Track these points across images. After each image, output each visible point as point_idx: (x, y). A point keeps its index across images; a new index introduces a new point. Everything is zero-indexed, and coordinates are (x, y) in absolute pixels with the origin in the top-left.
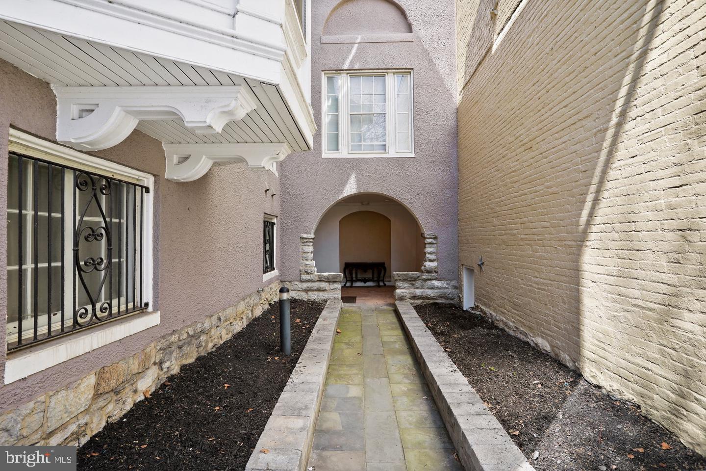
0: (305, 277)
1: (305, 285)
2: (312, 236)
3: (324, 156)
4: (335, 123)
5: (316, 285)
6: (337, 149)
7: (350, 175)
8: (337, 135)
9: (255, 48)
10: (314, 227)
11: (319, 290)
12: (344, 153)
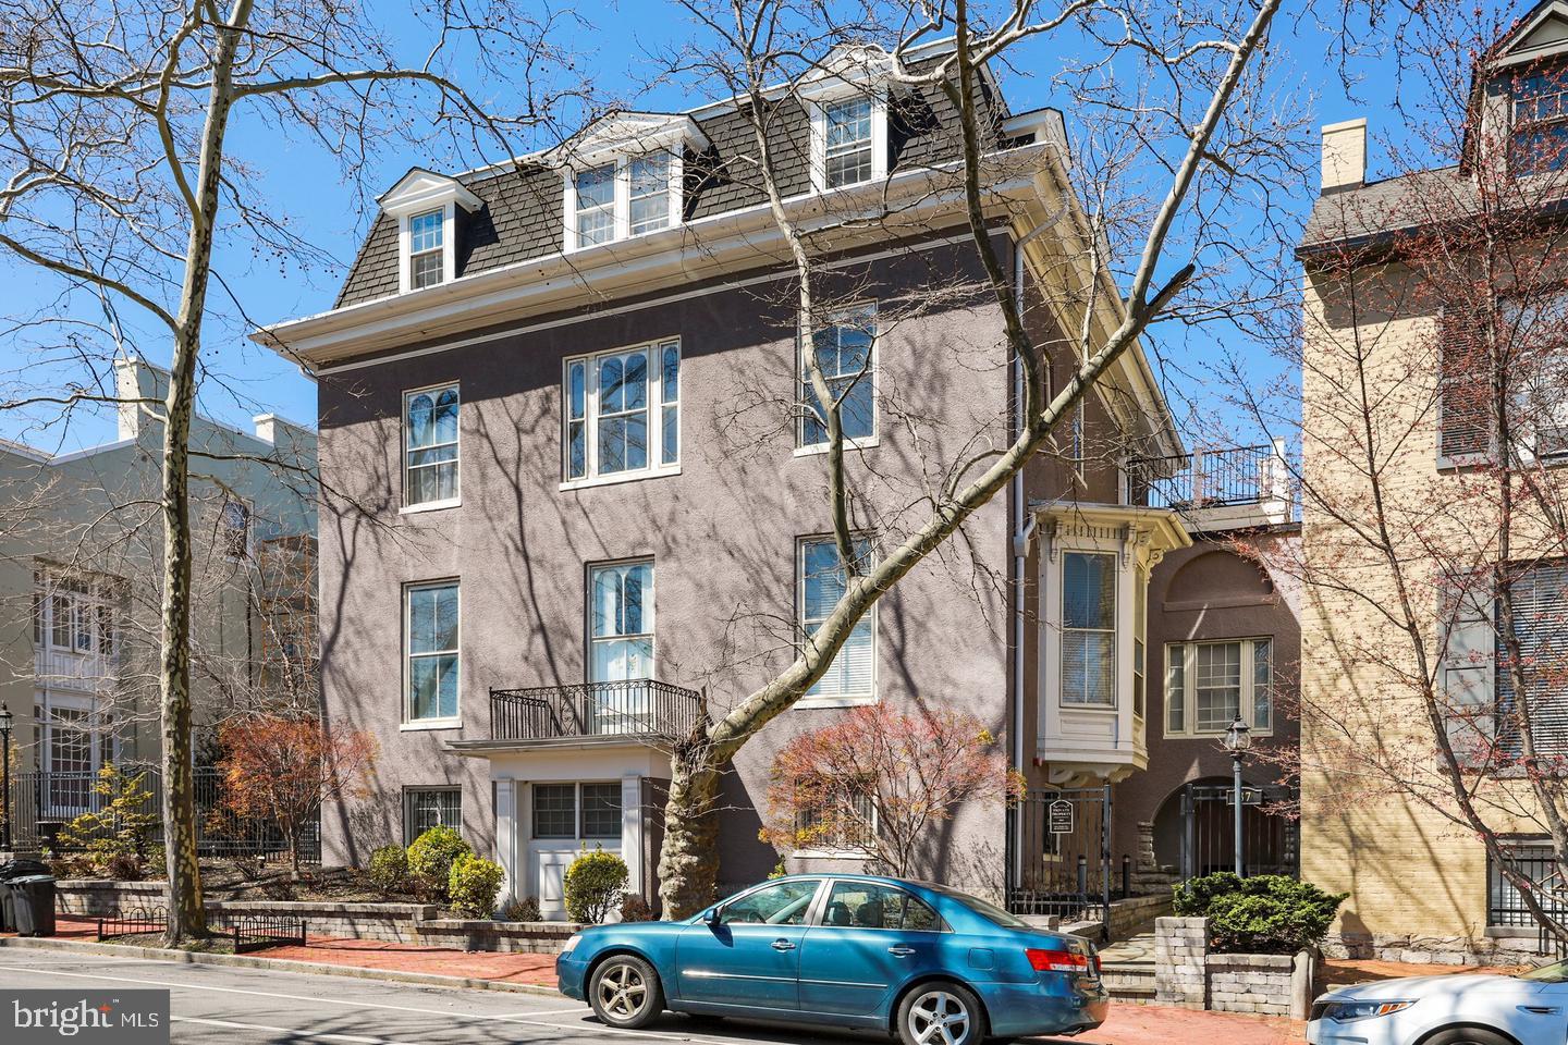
0: (1141, 868)
1: (1142, 877)
2: (1151, 824)
3: (1166, 736)
4: (1179, 697)
5: (1155, 877)
6: (1181, 728)
7: (1193, 761)
8: (1181, 713)
9: (1124, 753)
10: (1154, 814)
11: (1158, 882)
12: (1190, 732)
